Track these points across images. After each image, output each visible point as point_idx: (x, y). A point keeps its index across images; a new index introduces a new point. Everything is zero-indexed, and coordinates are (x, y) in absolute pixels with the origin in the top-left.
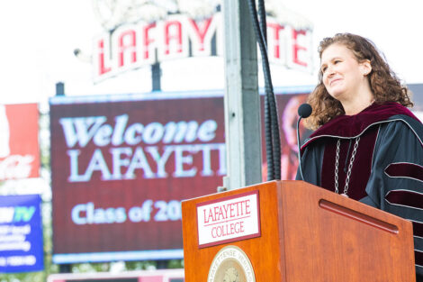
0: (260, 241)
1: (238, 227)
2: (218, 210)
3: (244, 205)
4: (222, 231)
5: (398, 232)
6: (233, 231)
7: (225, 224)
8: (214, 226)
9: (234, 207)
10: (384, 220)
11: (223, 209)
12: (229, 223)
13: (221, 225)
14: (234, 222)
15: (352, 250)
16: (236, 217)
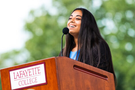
0: (47, 86)
1: (34, 80)
2: (21, 73)
3: (37, 69)
4: (25, 82)
5: (108, 79)
6: (31, 82)
7: (26, 79)
8: (20, 80)
9: (31, 71)
10: (101, 74)
11: (25, 72)
12: (28, 79)
13: (24, 80)
14: (32, 78)
15: (89, 88)
16: (32, 75)
